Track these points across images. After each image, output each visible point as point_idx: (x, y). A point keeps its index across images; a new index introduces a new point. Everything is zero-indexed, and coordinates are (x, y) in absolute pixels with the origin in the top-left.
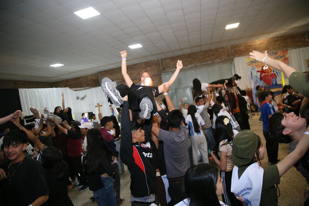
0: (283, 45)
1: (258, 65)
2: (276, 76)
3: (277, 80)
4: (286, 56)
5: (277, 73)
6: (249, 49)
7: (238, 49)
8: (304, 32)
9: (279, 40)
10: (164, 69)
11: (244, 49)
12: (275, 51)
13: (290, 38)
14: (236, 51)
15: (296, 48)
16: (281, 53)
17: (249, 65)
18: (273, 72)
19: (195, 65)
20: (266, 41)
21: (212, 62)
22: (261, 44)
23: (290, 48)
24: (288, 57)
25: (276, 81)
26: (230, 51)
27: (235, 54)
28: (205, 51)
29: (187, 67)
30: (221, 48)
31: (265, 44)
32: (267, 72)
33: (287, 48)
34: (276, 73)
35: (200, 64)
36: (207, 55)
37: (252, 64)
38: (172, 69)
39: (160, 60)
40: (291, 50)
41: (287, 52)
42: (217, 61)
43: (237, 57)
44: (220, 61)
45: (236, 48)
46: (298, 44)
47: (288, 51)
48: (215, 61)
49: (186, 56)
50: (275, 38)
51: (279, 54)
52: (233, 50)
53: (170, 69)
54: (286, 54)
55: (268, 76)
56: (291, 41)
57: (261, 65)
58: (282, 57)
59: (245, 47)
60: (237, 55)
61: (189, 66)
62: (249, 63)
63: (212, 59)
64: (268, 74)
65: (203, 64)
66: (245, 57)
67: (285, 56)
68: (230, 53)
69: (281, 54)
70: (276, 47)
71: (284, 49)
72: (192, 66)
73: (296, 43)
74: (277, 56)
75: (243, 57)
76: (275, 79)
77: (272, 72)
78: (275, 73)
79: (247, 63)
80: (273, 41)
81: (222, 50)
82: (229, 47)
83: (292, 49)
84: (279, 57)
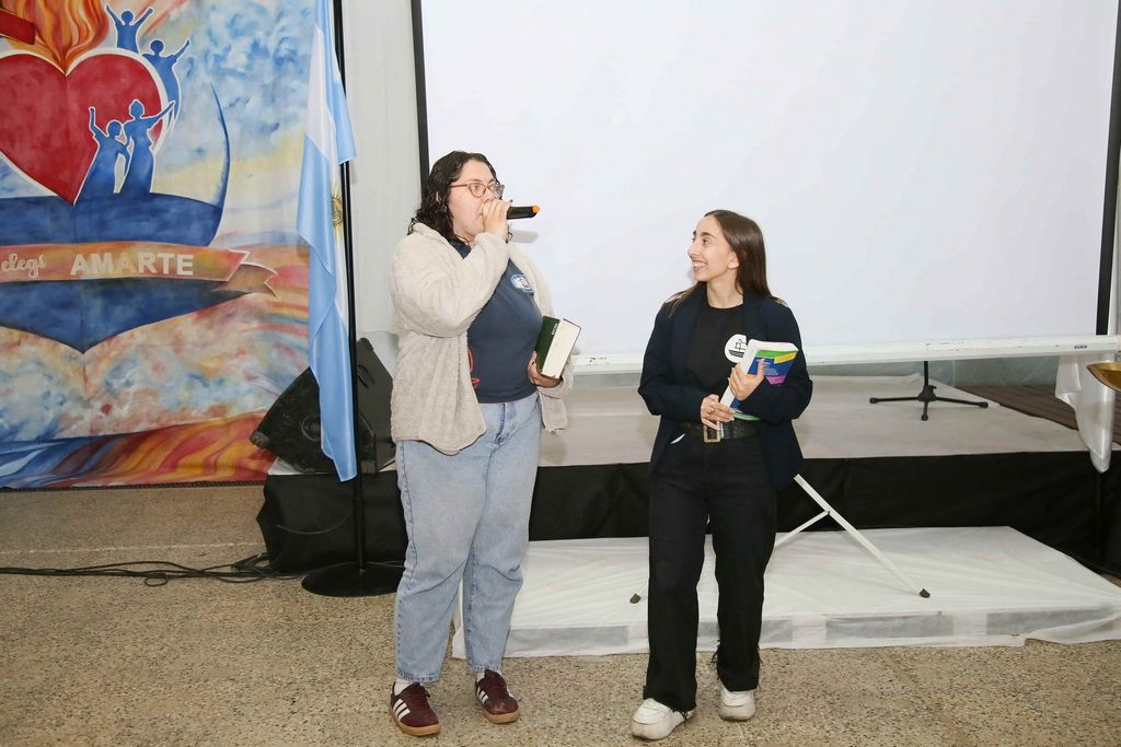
2: (153, 104)
3: (155, 150)
5: (166, 67)
18: (126, 38)
25: (142, 151)
32: (46, 22)
34: (153, 59)
55: (62, 79)
64: (64, 54)
76: (130, 131)
77: (110, 47)
78: (138, 57)
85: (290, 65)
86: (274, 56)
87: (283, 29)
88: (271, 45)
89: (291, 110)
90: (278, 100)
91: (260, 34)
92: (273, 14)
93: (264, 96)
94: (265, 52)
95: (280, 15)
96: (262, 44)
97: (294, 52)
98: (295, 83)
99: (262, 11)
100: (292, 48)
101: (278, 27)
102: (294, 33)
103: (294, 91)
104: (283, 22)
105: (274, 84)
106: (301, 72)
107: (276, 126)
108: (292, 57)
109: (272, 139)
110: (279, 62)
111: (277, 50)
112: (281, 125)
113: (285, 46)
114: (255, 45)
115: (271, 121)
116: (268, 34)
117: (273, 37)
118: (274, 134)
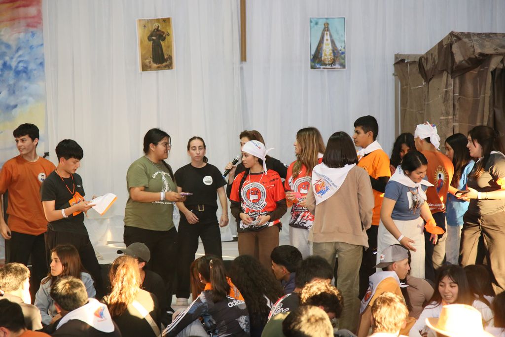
85: (24, 75)
86: (15, 69)
87: (20, 56)
88: (14, 64)
89: (24, 98)
90: (17, 93)
91: (7, 58)
92: (14, 48)
93: (9, 90)
94: (10, 68)
95: (18, 49)
96: (8, 63)
97: (26, 68)
98: (26, 84)
99: (8, 46)
100: (25, 66)
101: (17, 55)
102: (26, 58)
103: (26, 88)
104: (20, 53)
105: (14, 84)
106: (29, 78)
107: (15, 106)
108: (25, 70)
109: (13, 113)
110: (17, 73)
111: (17, 67)
112: (19, 106)
113: (21, 65)
114: (5, 64)
115: (12, 103)
116: (12, 58)
117: (14, 59)
118: (14, 110)
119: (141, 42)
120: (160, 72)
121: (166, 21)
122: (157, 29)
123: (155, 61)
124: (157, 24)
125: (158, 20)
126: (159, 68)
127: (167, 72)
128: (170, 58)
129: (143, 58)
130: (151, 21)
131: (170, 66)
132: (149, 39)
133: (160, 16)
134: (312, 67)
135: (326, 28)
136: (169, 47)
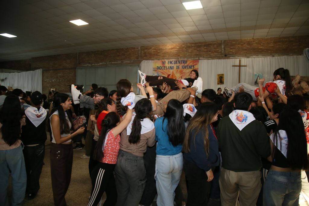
0: (195, 54)
1: (164, 73)
4: (196, 67)
6: (159, 53)
7: (148, 51)
8: (221, 41)
9: (193, 46)
10: (79, 64)
11: (154, 52)
12: (186, 59)
13: (205, 46)
14: (145, 53)
15: (210, 58)
16: (191, 62)
17: (155, 71)
19: (105, 63)
20: (178, 47)
21: (121, 62)
22: (172, 49)
23: (203, 58)
24: (198, 69)
26: (140, 52)
27: (145, 56)
28: (116, 49)
29: (98, 64)
30: (132, 48)
31: (177, 49)
33: (199, 58)
35: (110, 63)
36: (118, 54)
37: (158, 70)
38: (86, 64)
39: (78, 54)
40: (203, 60)
41: (198, 62)
42: (126, 62)
43: (145, 60)
44: (129, 62)
45: (146, 50)
46: (213, 54)
47: (199, 60)
48: (124, 62)
49: (99, 52)
50: (189, 44)
51: (188, 63)
52: (143, 51)
53: (84, 64)
54: (196, 64)
56: (205, 50)
57: (166, 73)
58: (192, 67)
59: (155, 50)
60: (146, 57)
61: (101, 64)
62: (155, 68)
63: (122, 59)
65: (113, 63)
66: (153, 61)
67: (194, 66)
68: (140, 55)
69: (191, 64)
70: (188, 54)
71: (196, 58)
72: (103, 63)
73: (210, 53)
74: (186, 65)
75: (151, 61)
79: (153, 68)
80: (185, 47)
81: (133, 50)
82: (139, 48)
83: (205, 59)
84: (188, 66)
119: (218, 79)
120: (221, 85)
121: (223, 75)
122: (221, 76)
123: (220, 83)
124: (221, 75)
125: (221, 74)
126: (221, 84)
127: (223, 85)
128: (223, 82)
129: (218, 82)
130: (220, 75)
131: (223, 84)
132: (219, 78)
133: (222, 74)
134: (255, 84)
135: (258, 76)
136: (223, 80)
